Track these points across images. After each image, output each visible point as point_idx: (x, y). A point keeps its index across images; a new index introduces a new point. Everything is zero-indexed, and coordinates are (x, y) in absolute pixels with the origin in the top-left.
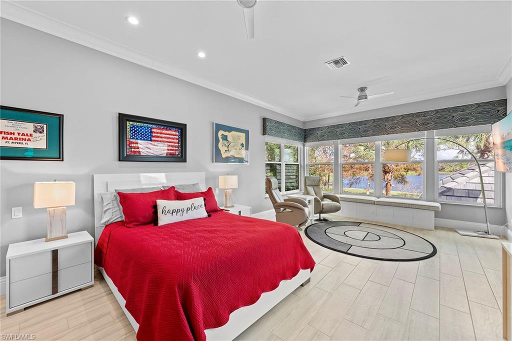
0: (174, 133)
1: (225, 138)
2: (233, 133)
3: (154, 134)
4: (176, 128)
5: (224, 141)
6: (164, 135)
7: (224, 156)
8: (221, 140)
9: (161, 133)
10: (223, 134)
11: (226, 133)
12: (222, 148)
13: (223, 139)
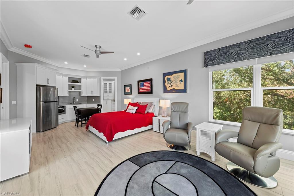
0: (149, 83)
1: (169, 79)
2: (174, 75)
3: (144, 85)
4: (149, 81)
5: (168, 81)
6: (146, 85)
7: (168, 89)
8: (166, 81)
9: (146, 84)
10: (168, 78)
11: (169, 77)
12: (167, 85)
13: (168, 80)
